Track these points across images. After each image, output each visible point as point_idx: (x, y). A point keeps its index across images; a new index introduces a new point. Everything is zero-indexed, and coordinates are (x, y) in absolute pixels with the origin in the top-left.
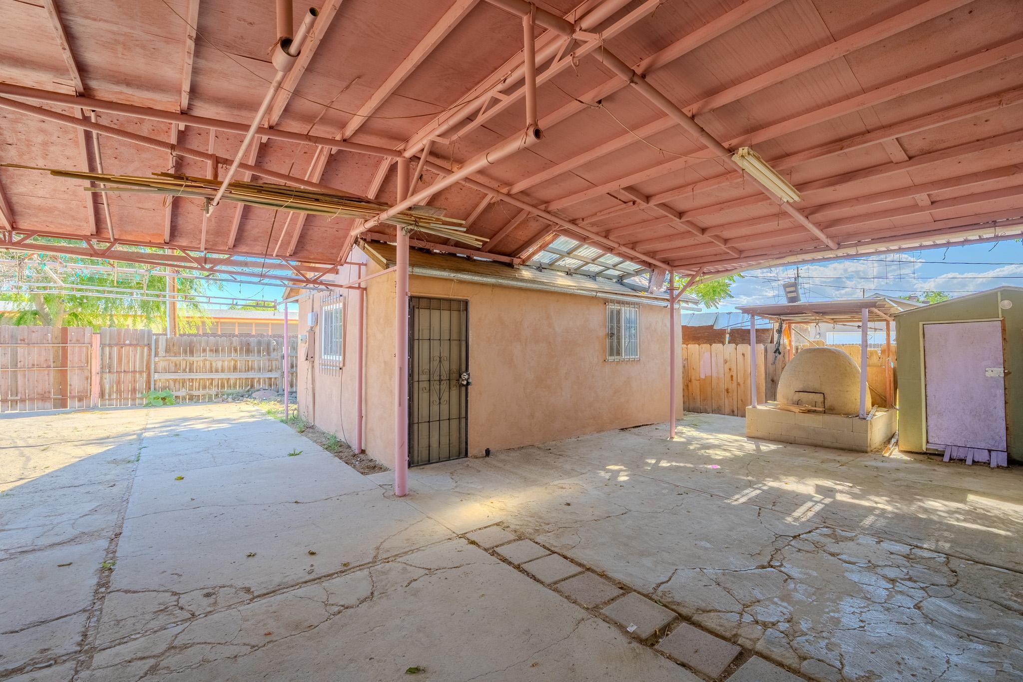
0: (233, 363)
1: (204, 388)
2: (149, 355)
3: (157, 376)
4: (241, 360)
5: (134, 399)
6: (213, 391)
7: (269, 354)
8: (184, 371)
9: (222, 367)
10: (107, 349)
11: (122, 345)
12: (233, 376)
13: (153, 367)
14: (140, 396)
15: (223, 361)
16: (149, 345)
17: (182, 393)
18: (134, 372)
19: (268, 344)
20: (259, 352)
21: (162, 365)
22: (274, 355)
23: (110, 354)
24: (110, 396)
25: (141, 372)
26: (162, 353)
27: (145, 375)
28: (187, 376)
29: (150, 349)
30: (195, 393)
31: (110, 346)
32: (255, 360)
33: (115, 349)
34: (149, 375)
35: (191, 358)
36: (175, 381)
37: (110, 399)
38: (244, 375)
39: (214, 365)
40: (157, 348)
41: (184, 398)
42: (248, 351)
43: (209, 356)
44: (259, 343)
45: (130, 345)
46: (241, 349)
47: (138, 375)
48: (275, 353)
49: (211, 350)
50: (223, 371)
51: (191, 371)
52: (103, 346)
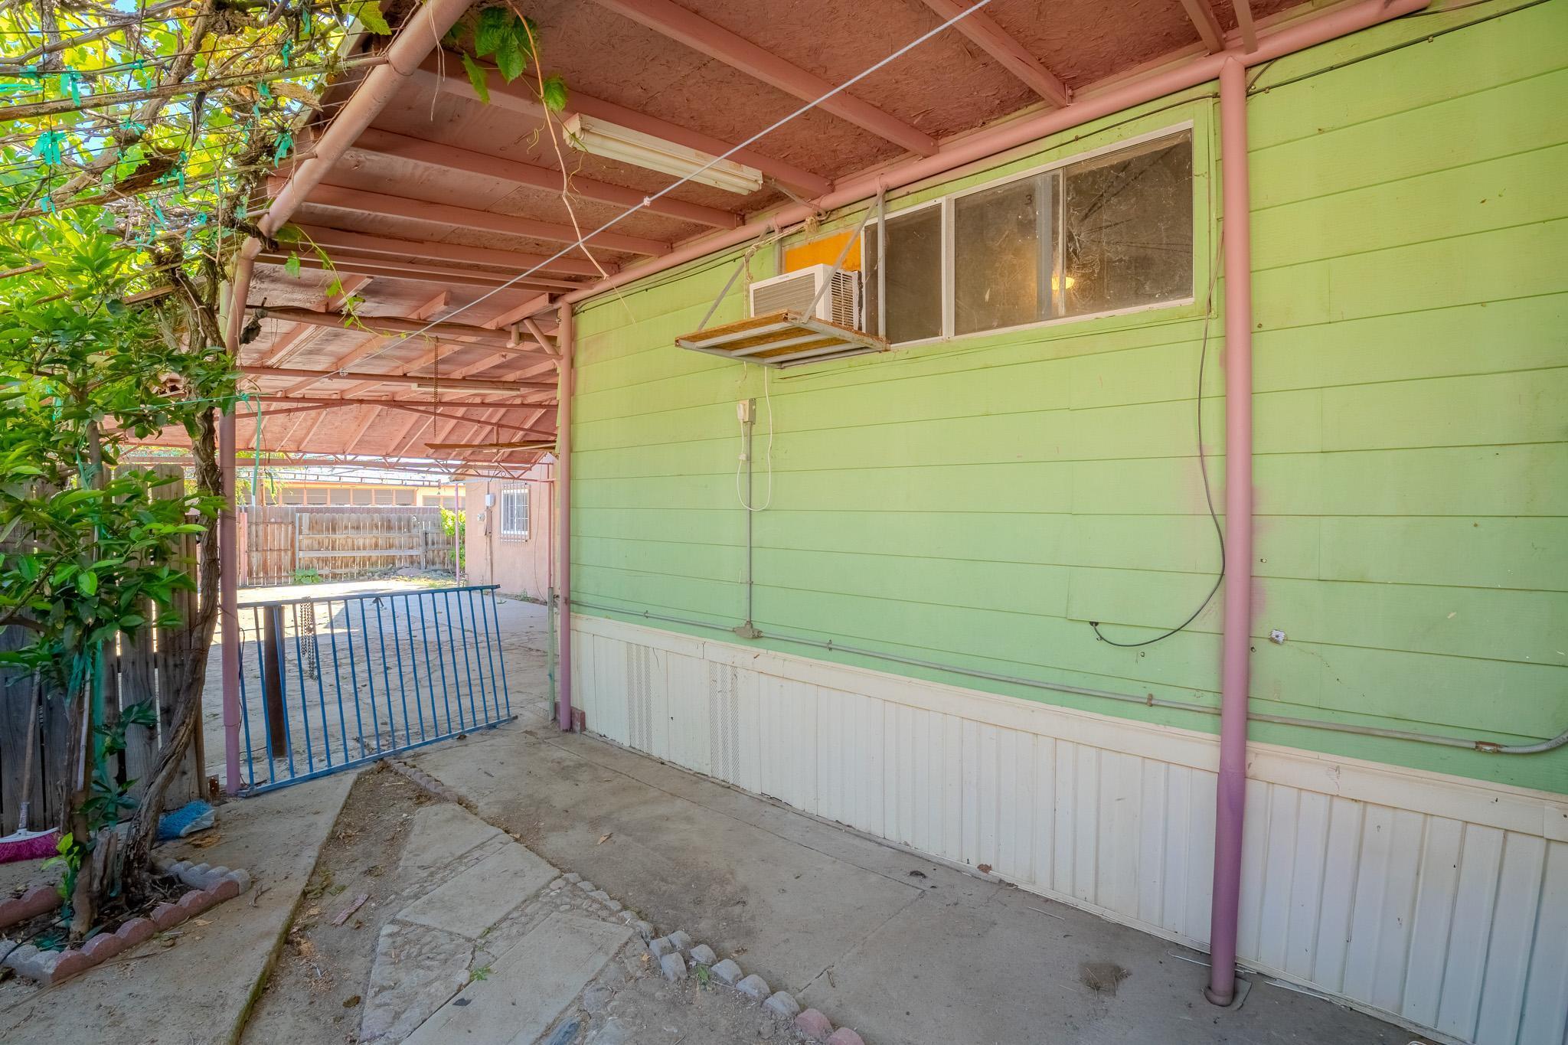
0: (374, 540)
1: (347, 566)
2: (293, 533)
3: (301, 554)
4: (382, 537)
5: (280, 578)
6: (355, 569)
7: (409, 531)
8: (327, 549)
9: (364, 545)
10: (254, 528)
11: (266, 523)
12: (374, 554)
13: (297, 544)
14: (286, 574)
15: (364, 538)
16: (293, 523)
17: (326, 571)
18: (280, 550)
19: (409, 521)
20: (400, 528)
21: (306, 542)
22: (414, 531)
23: (257, 532)
24: (257, 574)
25: (286, 550)
26: (305, 530)
27: (289, 553)
28: (330, 554)
29: (294, 527)
30: (338, 571)
31: (257, 524)
32: (396, 537)
33: (261, 527)
34: (293, 554)
35: (334, 536)
36: (318, 559)
37: (257, 578)
38: (386, 553)
39: (356, 543)
40: (300, 526)
41: (327, 577)
42: (389, 528)
43: (351, 533)
44: (400, 520)
45: (276, 523)
46: (382, 525)
47: (283, 553)
48: (416, 530)
49: (353, 528)
50: (364, 549)
51: (333, 548)
52: (250, 524)
